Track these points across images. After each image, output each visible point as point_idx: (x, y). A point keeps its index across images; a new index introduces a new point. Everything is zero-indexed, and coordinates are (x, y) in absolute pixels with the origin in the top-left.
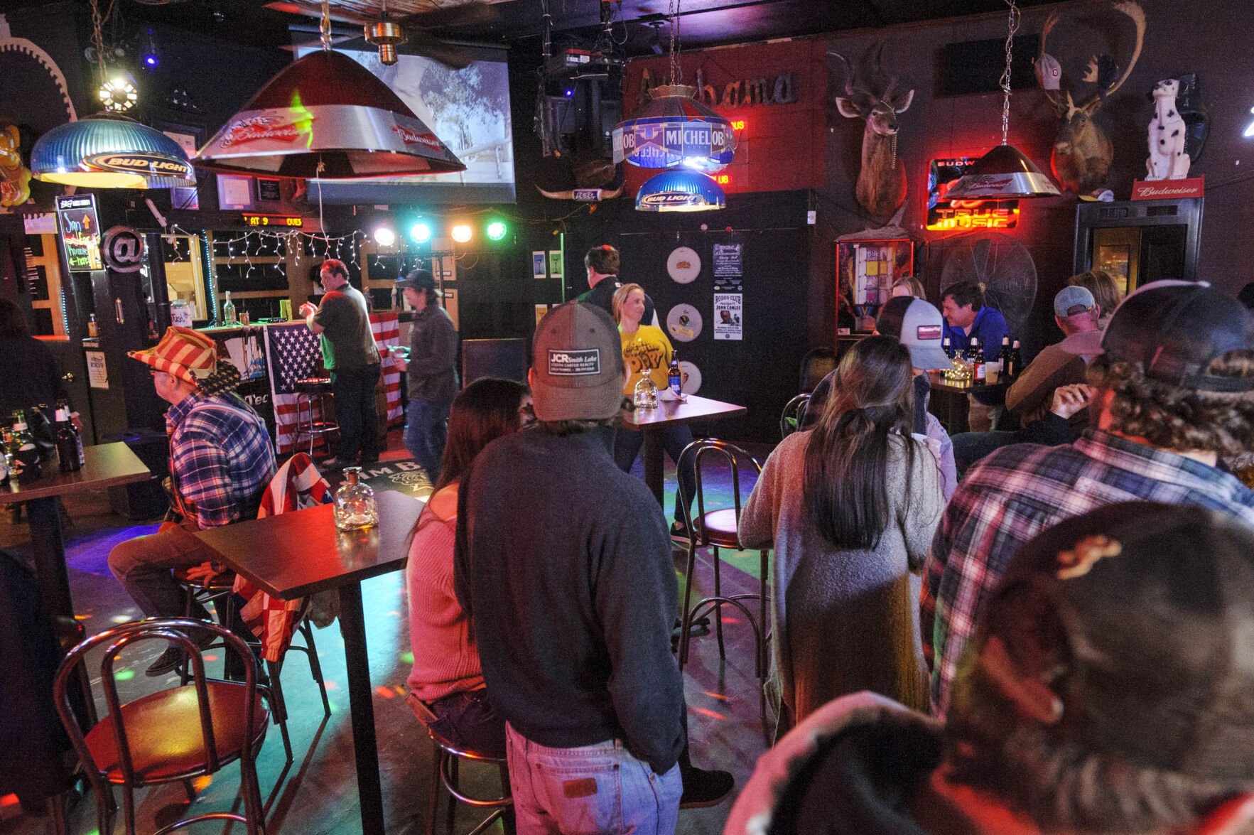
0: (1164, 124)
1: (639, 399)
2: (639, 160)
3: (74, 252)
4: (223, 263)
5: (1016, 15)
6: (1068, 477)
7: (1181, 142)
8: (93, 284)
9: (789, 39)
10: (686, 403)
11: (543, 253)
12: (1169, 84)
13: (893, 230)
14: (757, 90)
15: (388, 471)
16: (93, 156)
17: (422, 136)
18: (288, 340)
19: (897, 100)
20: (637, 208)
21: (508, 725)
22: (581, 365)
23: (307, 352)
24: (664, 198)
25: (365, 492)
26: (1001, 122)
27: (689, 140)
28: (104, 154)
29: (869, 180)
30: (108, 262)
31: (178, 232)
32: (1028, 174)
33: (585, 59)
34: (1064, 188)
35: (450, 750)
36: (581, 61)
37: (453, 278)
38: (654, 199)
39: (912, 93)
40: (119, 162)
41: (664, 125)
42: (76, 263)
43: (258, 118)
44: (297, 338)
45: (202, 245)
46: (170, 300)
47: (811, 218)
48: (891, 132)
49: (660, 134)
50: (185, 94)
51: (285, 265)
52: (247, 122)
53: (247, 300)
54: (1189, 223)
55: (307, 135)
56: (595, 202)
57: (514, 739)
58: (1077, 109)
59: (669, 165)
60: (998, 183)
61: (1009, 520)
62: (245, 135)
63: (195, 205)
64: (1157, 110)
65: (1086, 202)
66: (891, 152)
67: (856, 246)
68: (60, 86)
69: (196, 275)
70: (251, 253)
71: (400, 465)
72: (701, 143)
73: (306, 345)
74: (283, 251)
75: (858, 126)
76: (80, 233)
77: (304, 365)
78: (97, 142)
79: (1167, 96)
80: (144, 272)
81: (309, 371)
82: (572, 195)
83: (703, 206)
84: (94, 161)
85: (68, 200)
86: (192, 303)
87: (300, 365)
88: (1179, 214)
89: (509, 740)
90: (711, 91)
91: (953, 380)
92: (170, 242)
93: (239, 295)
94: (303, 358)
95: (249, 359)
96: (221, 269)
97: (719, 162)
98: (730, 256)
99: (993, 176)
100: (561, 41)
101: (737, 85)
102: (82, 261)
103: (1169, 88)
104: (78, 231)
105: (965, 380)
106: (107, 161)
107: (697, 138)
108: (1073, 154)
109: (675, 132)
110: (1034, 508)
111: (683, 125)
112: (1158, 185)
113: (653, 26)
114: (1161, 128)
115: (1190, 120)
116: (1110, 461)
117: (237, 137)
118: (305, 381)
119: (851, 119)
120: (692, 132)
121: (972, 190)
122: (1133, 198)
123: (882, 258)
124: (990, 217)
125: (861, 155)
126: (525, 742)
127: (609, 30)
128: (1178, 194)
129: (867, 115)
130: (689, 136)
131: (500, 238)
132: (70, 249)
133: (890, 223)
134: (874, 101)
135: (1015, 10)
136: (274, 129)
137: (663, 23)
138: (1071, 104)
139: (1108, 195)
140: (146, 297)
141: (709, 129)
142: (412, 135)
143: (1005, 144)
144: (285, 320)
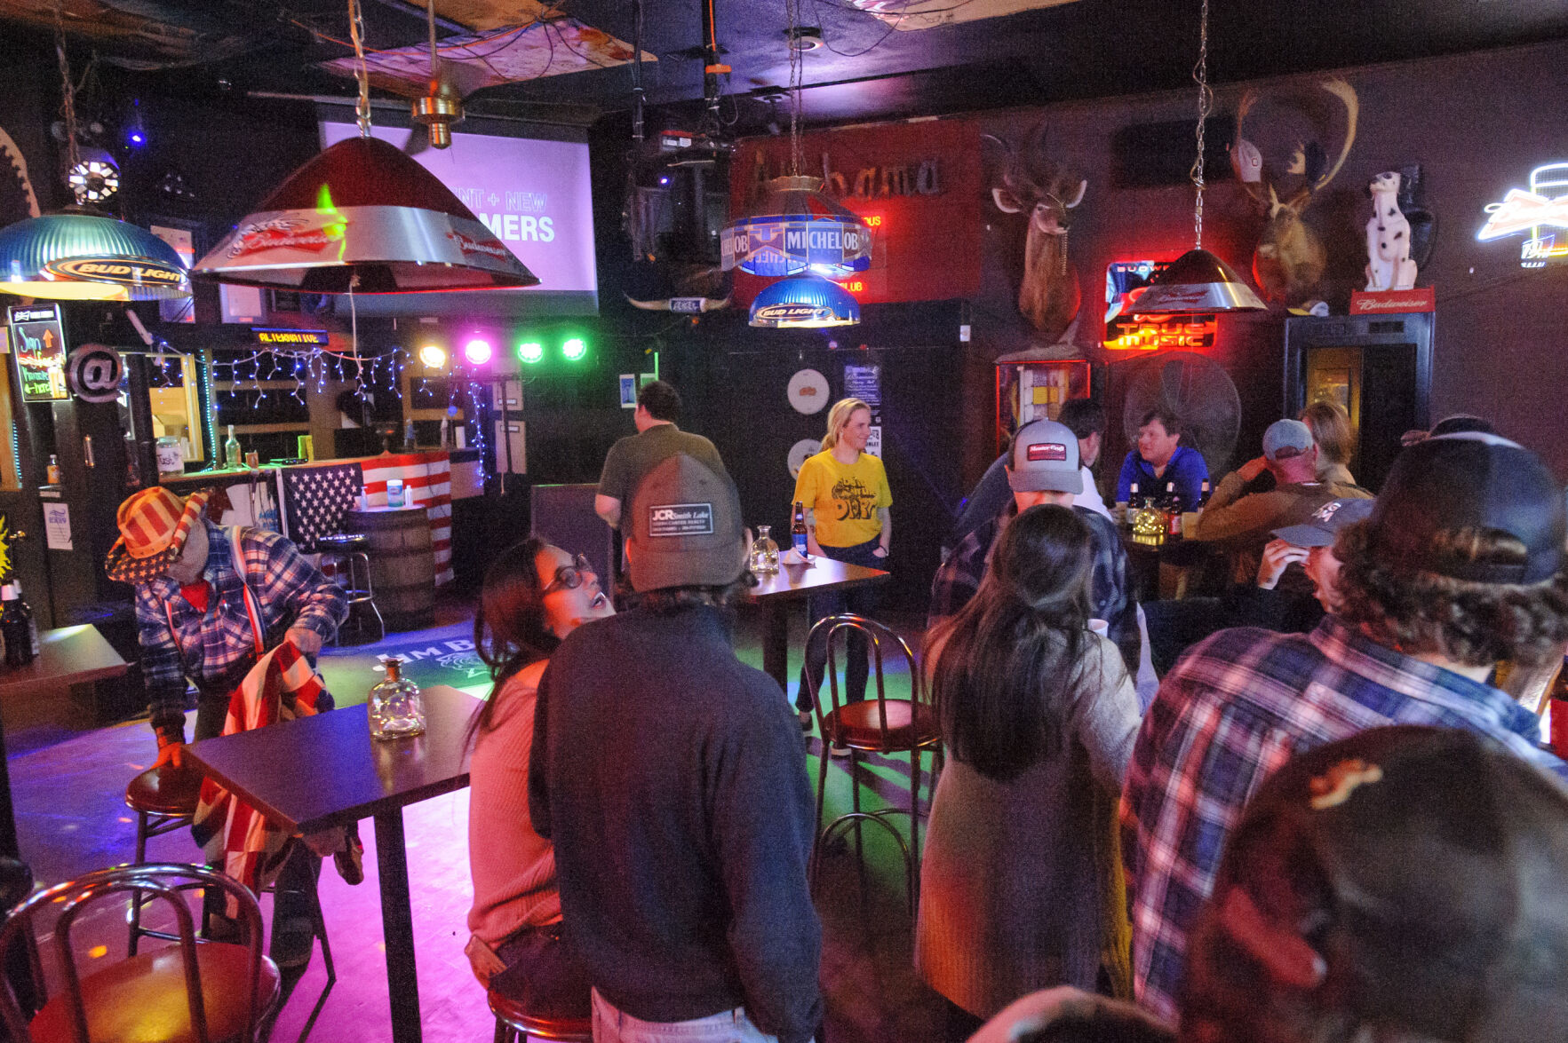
0: (1385, 225)
1: (756, 562)
2: (753, 266)
3: (31, 376)
4: (225, 389)
5: (1207, 94)
6: (1297, 680)
7: (1405, 245)
8: (55, 417)
9: (934, 118)
10: (814, 566)
11: (632, 376)
12: (1389, 177)
13: (1065, 349)
14: (896, 178)
15: (436, 652)
16: (59, 261)
17: (485, 244)
18: (307, 487)
19: (1067, 192)
20: (750, 323)
21: (595, 992)
22: (689, 522)
23: (333, 501)
24: (785, 311)
25: (408, 689)
26: (1193, 222)
27: (815, 243)
28: (73, 258)
29: (1034, 288)
30: (76, 389)
31: (166, 351)
32: (1228, 285)
33: (686, 143)
34: (1270, 299)
35: (517, 1026)
36: (681, 145)
37: (520, 407)
38: (772, 313)
39: (1084, 184)
40: (93, 268)
41: (784, 225)
42: (33, 391)
43: (276, 222)
44: (319, 485)
45: (199, 367)
46: (156, 436)
47: (965, 334)
48: (1060, 231)
49: (780, 236)
50: (179, 179)
51: (305, 390)
52: (262, 226)
53: (256, 437)
54: (1419, 344)
55: (339, 243)
56: (698, 313)
57: (602, 1010)
58: (1283, 205)
59: (790, 273)
60: (1191, 295)
61: (1224, 730)
62: (259, 242)
63: (191, 317)
64: (1376, 208)
65: (1297, 316)
66: (1060, 255)
67: (1020, 369)
68: (17, 169)
69: (189, 404)
70: (262, 377)
71: (451, 645)
72: (830, 247)
73: (332, 492)
74: (303, 374)
75: (1020, 225)
76: (39, 353)
77: (328, 518)
78: (64, 244)
79: (1387, 190)
80: (123, 400)
81: (334, 525)
82: (668, 306)
83: (832, 322)
84: (59, 267)
85: (24, 311)
86: (184, 440)
87: (323, 519)
88: (1406, 331)
89: (595, 1014)
90: (840, 179)
91: (1143, 534)
92: (157, 363)
93: (244, 430)
94: (328, 509)
95: (258, 511)
96: (222, 396)
97: (852, 269)
98: (865, 381)
99: (1184, 286)
100: (657, 122)
101: (871, 172)
102: (40, 389)
103: (1389, 182)
104: (37, 350)
105: (1156, 535)
106: (77, 268)
107: (826, 241)
108: (1279, 259)
109: (798, 234)
110: (1255, 716)
111: (808, 225)
112: (1380, 296)
113: (768, 101)
114: (1382, 229)
115: (1415, 219)
116: (1349, 665)
117: (249, 245)
118: (330, 538)
119: (1012, 214)
120: (819, 234)
121: (1161, 303)
122: (1352, 311)
123: (1052, 383)
124: (1181, 334)
125: (1024, 260)
126: (617, 1015)
127: (716, 108)
128: (1404, 308)
129: (1030, 211)
130: (815, 238)
131: (579, 358)
132: (25, 370)
133: (1061, 340)
134: (1038, 192)
135: (1205, 89)
136: (296, 236)
137: (780, 98)
138: (1275, 200)
139: (1322, 307)
140: (125, 433)
141: (840, 231)
142: (471, 242)
143: (1199, 248)
144: (303, 461)
